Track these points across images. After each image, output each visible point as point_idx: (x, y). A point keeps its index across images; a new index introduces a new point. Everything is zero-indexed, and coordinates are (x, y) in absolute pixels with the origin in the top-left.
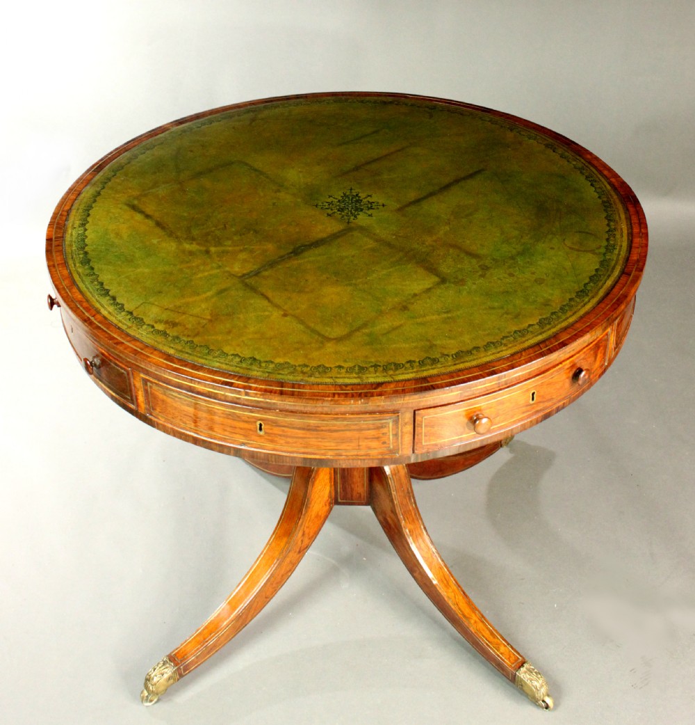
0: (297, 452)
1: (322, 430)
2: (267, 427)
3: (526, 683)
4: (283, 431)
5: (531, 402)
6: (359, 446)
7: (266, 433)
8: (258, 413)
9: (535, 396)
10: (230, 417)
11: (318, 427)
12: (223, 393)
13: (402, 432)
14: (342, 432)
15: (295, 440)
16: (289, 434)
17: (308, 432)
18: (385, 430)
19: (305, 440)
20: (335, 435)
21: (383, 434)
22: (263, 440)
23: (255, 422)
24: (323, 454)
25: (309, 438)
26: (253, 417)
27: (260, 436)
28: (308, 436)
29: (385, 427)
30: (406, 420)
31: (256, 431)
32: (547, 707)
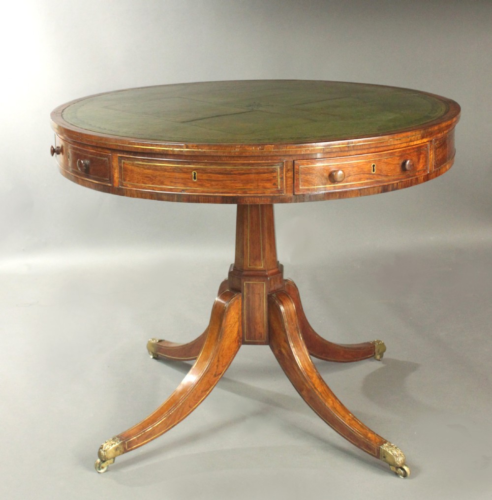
0: (217, 192)
1: (235, 174)
2: (200, 174)
3: (388, 453)
4: (209, 176)
5: (372, 172)
6: (258, 186)
7: (198, 179)
8: (193, 165)
9: (375, 168)
10: (175, 171)
11: (232, 171)
12: (171, 149)
13: (286, 177)
14: (246, 175)
15: (217, 183)
16: (213, 178)
17: (225, 176)
18: (275, 174)
19: (223, 182)
20: (243, 177)
21: (274, 177)
22: (196, 185)
23: (191, 172)
24: (234, 193)
25: (226, 180)
26: (190, 168)
27: (194, 182)
28: (225, 179)
29: (275, 172)
30: (289, 168)
31: (192, 179)
32: (405, 475)
